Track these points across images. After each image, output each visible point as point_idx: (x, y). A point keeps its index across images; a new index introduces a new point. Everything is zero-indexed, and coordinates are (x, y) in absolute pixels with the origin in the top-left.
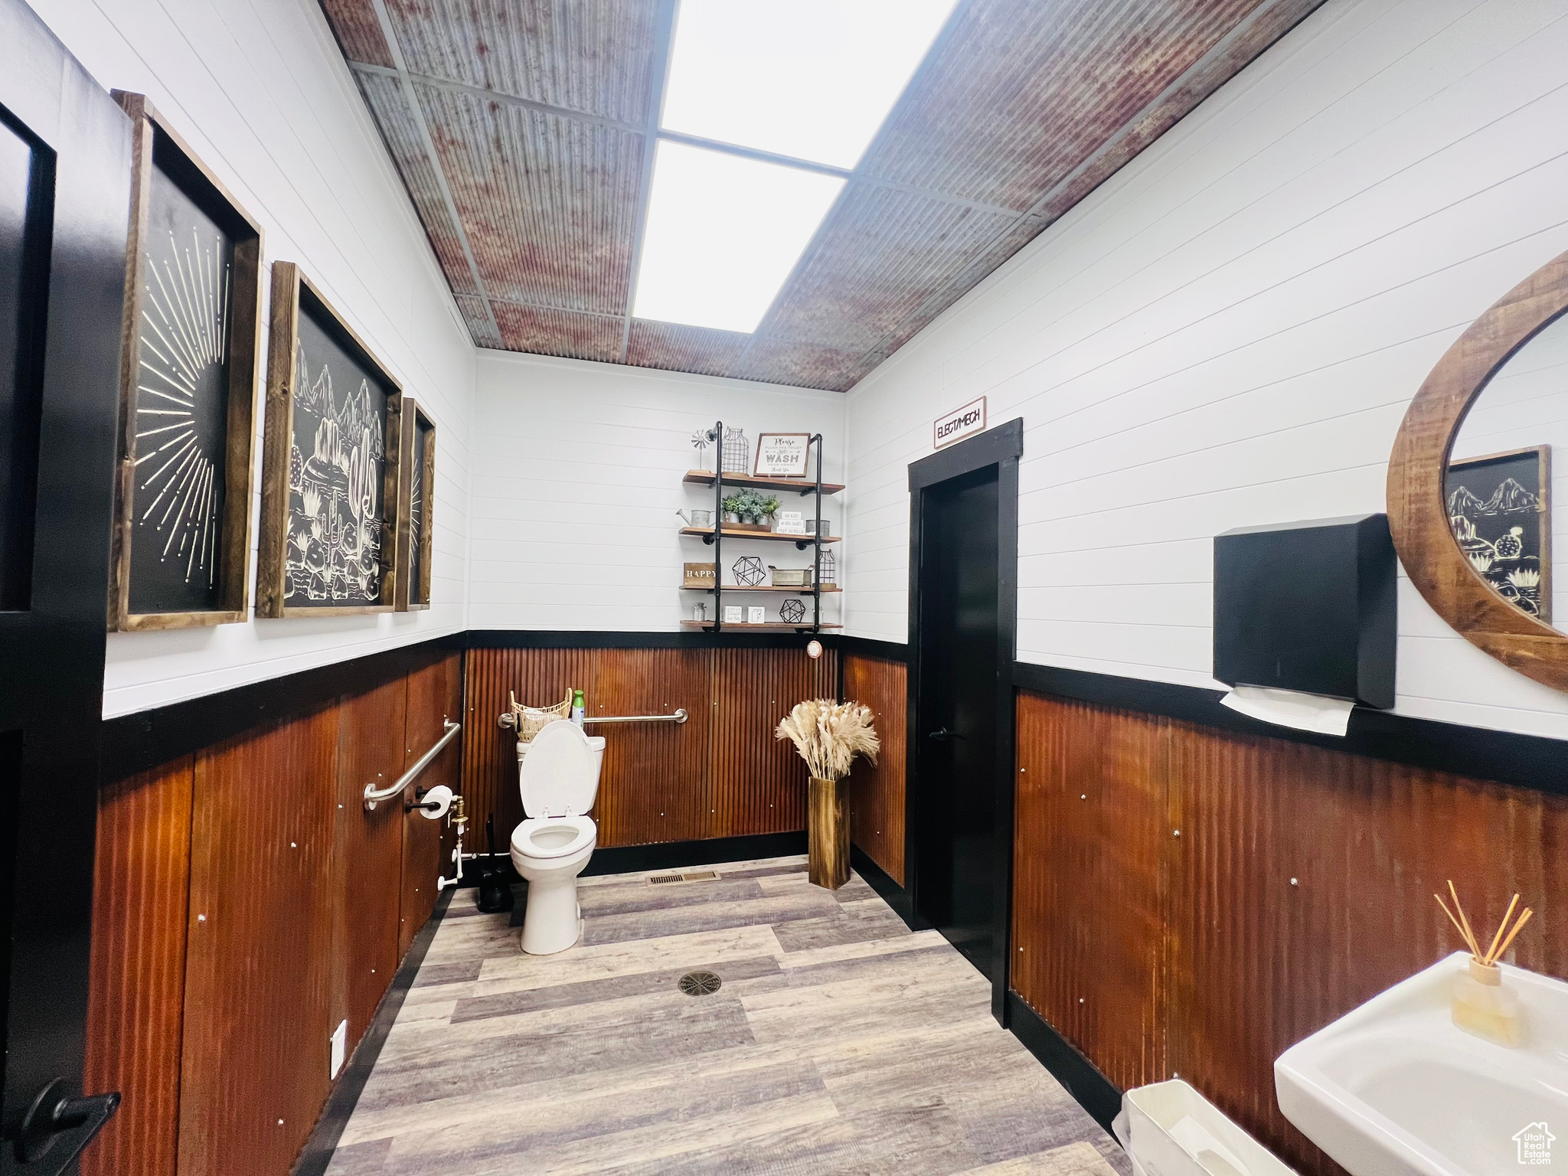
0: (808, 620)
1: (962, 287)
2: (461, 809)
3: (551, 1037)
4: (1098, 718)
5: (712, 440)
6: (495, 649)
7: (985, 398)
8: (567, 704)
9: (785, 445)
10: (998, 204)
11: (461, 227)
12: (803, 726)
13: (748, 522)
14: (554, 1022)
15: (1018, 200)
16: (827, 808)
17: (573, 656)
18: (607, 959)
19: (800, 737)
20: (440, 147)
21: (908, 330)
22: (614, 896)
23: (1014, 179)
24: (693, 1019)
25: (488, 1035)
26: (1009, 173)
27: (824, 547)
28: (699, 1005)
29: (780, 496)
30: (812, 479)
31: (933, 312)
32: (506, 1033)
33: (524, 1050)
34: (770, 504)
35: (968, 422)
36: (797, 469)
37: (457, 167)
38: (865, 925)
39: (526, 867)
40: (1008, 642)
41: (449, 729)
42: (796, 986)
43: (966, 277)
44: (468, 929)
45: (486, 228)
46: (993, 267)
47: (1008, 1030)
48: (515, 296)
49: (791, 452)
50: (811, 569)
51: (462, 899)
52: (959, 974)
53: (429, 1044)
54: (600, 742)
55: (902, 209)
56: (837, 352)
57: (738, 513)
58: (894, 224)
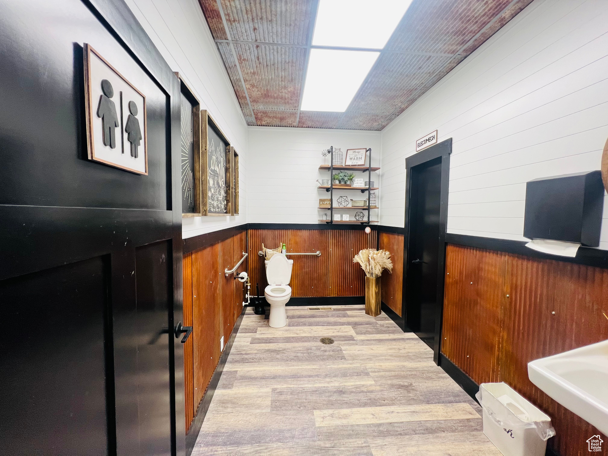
0: (365, 219)
1: (429, 86)
2: (249, 281)
3: (280, 351)
4: (478, 253)
5: (329, 153)
6: (257, 229)
7: (437, 131)
8: (280, 248)
9: (357, 153)
10: (443, 53)
11: (245, 86)
12: (363, 258)
13: (343, 183)
14: (281, 347)
15: (451, 50)
16: (372, 288)
17: (283, 232)
18: (296, 331)
19: (362, 262)
20: (240, 62)
21: (406, 105)
22: (298, 313)
23: (449, 43)
24: (325, 351)
25: (262, 348)
26: (446, 41)
27: (372, 192)
28: (327, 347)
29: (355, 173)
30: (367, 166)
31: (416, 97)
32: (267, 348)
33: (272, 353)
34: (351, 176)
35: (430, 140)
36: (361, 162)
37: (245, 68)
38: (386, 329)
39: (270, 300)
40: (444, 225)
41: (244, 255)
42: (360, 345)
43: (430, 82)
44: (252, 319)
45: (253, 86)
46: (442, 77)
47: (440, 367)
48: (261, 107)
49: (359, 156)
50: (366, 200)
51: (249, 310)
52: (421, 348)
53: (244, 348)
54: (291, 261)
55: (403, 60)
56: (377, 116)
57: (339, 180)
58: (400, 66)
